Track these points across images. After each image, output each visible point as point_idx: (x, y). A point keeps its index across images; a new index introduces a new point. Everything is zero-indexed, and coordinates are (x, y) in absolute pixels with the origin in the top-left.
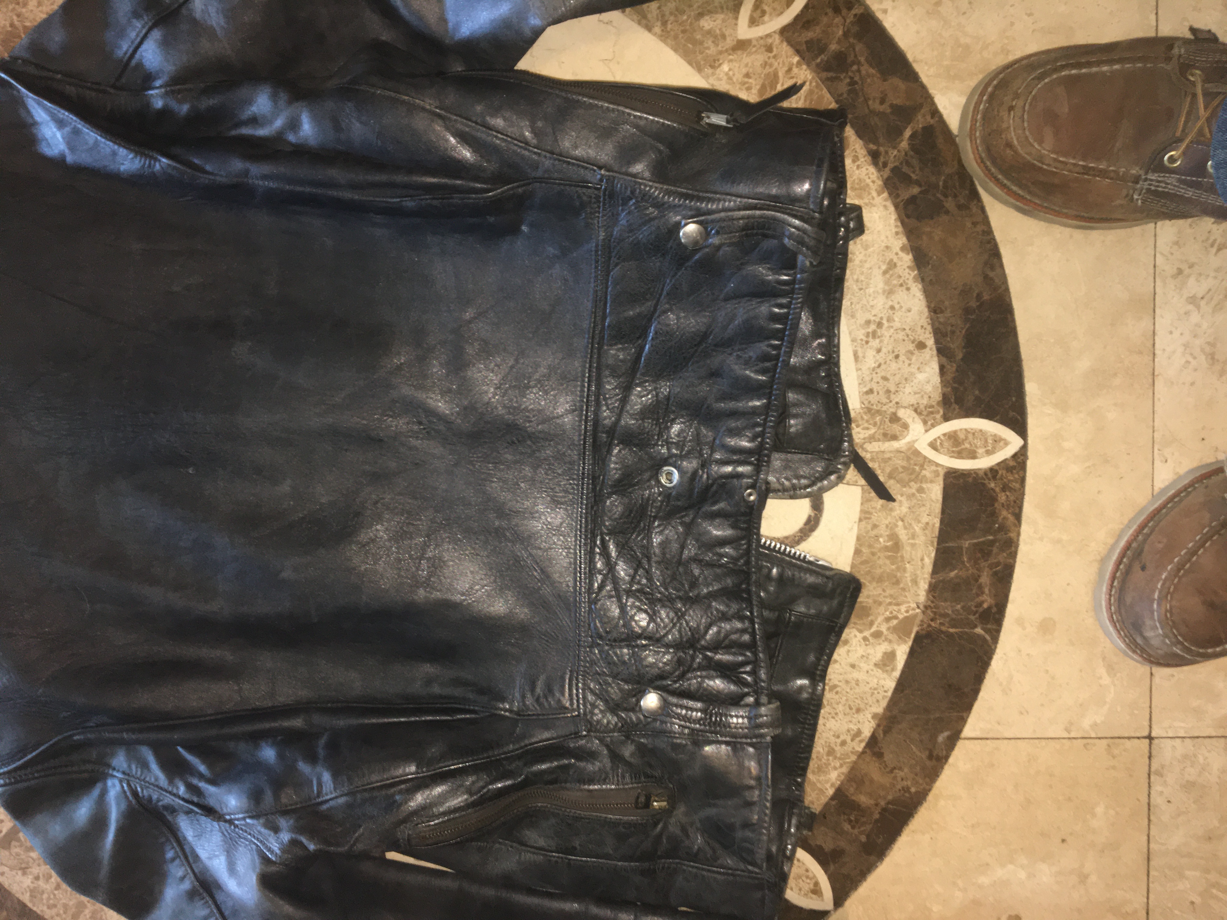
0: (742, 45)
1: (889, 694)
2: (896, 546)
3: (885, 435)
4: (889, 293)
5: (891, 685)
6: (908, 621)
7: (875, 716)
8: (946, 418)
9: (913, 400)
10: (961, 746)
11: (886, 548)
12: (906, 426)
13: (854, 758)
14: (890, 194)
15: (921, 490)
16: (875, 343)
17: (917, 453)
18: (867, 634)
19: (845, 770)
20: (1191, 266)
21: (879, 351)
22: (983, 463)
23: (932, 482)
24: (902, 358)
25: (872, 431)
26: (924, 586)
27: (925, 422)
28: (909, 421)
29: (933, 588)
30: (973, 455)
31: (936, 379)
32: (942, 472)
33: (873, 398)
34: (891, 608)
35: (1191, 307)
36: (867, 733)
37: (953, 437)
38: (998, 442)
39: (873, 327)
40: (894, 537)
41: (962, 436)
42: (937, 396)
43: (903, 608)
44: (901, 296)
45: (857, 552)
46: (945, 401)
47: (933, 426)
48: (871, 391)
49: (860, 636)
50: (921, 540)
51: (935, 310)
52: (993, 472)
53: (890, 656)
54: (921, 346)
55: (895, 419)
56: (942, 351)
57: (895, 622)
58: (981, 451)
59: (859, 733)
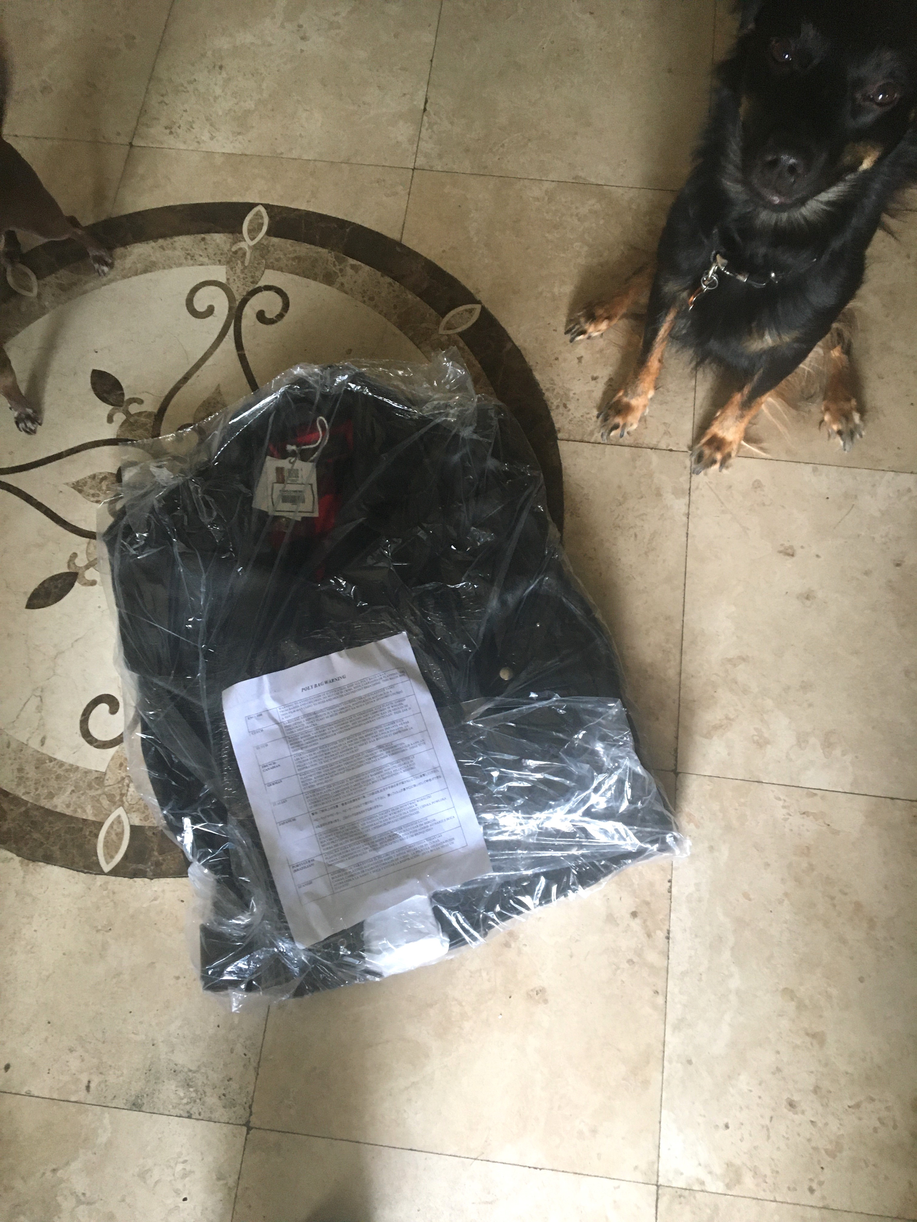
0: (39, 295)
1: (372, 269)
2: (298, 258)
3: (242, 257)
4: (175, 249)
5: (367, 268)
6: (337, 258)
7: (382, 276)
8: (241, 232)
9: (228, 245)
10: (404, 242)
11: (299, 262)
12: (240, 249)
13: (402, 287)
14: (128, 245)
15: (273, 246)
16: (197, 257)
17: (254, 246)
18: (340, 274)
19: (408, 292)
20: (196, 137)
21: (201, 256)
22: (266, 220)
23: (270, 242)
24: (207, 247)
25: (239, 262)
26: (320, 249)
27: (240, 241)
28: (238, 247)
29: (323, 246)
30: (262, 224)
31: (221, 235)
32: (266, 237)
33: (222, 260)
34: (329, 263)
35: (215, 139)
36: (389, 280)
37: (250, 231)
38: (258, 215)
39: (189, 257)
40: (293, 259)
41: (251, 228)
42: (230, 236)
43: (330, 258)
44: (177, 245)
45: (297, 274)
46: (232, 232)
47: (243, 238)
48: (220, 261)
49: (340, 278)
50: (298, 248)
51: (188, 233)
52: (270, 217)
53: (353, 267)
54: (203, 239)
55: (236, 253)
56: (208, 232)
57: (336, 263)
58: (260, 221)
59: (390, 284)
